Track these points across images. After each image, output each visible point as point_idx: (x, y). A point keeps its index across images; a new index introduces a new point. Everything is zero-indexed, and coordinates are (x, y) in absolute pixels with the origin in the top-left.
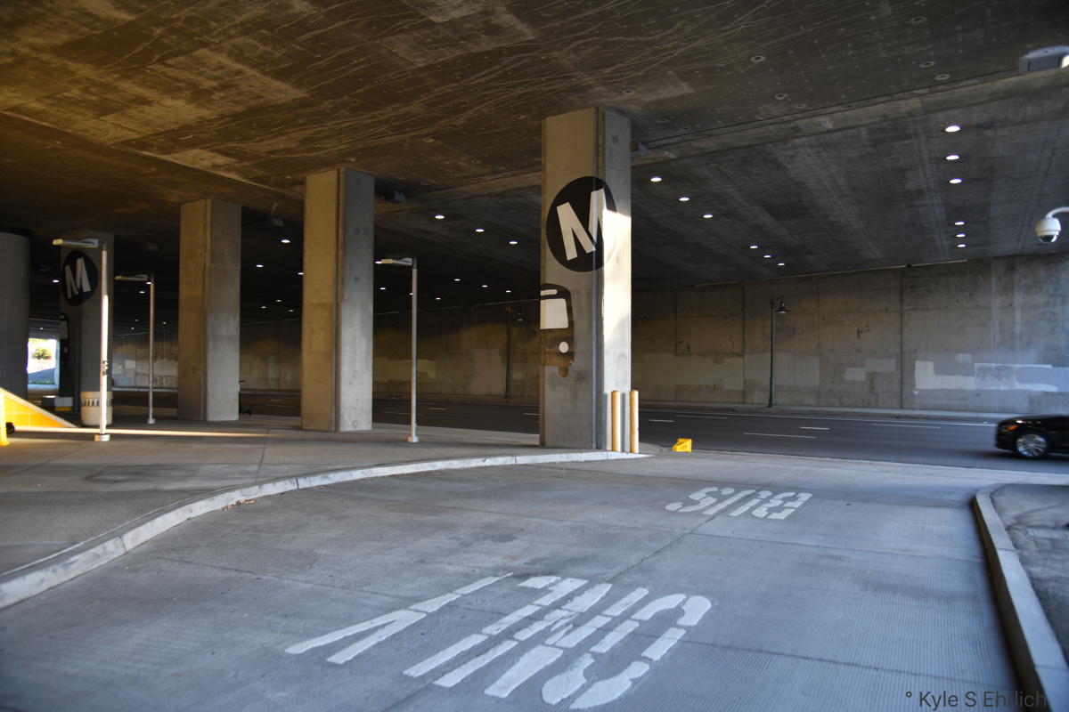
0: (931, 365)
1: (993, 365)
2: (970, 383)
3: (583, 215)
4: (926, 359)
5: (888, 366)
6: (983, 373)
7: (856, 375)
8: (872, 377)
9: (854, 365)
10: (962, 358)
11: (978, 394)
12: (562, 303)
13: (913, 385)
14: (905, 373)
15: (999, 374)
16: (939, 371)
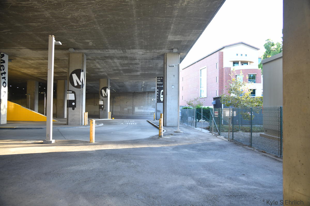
0: (137, 108)
1: (146, 108)
2: (143, 111)
3: (105, 91)
4: (137, 107)
5: (131, 108)
6: (145, 109)
7: (126, 109)
8: (128, 110)
9: (125, 108)
10: (142, 107)
11: (144, 112)
12: (102, 101)
13: (135, 111)
14: (133, 109)
15: (147, 109)
16: (138, 109)
